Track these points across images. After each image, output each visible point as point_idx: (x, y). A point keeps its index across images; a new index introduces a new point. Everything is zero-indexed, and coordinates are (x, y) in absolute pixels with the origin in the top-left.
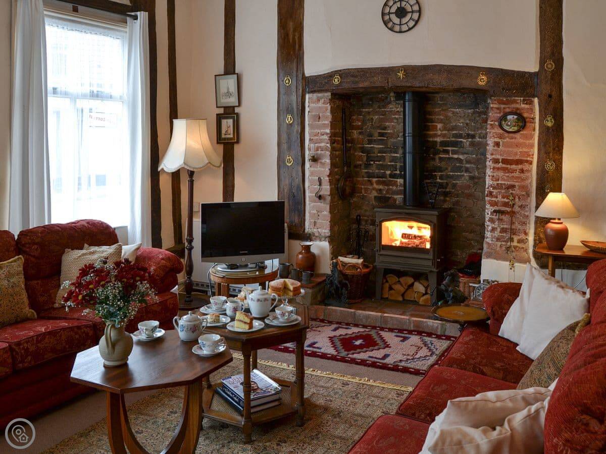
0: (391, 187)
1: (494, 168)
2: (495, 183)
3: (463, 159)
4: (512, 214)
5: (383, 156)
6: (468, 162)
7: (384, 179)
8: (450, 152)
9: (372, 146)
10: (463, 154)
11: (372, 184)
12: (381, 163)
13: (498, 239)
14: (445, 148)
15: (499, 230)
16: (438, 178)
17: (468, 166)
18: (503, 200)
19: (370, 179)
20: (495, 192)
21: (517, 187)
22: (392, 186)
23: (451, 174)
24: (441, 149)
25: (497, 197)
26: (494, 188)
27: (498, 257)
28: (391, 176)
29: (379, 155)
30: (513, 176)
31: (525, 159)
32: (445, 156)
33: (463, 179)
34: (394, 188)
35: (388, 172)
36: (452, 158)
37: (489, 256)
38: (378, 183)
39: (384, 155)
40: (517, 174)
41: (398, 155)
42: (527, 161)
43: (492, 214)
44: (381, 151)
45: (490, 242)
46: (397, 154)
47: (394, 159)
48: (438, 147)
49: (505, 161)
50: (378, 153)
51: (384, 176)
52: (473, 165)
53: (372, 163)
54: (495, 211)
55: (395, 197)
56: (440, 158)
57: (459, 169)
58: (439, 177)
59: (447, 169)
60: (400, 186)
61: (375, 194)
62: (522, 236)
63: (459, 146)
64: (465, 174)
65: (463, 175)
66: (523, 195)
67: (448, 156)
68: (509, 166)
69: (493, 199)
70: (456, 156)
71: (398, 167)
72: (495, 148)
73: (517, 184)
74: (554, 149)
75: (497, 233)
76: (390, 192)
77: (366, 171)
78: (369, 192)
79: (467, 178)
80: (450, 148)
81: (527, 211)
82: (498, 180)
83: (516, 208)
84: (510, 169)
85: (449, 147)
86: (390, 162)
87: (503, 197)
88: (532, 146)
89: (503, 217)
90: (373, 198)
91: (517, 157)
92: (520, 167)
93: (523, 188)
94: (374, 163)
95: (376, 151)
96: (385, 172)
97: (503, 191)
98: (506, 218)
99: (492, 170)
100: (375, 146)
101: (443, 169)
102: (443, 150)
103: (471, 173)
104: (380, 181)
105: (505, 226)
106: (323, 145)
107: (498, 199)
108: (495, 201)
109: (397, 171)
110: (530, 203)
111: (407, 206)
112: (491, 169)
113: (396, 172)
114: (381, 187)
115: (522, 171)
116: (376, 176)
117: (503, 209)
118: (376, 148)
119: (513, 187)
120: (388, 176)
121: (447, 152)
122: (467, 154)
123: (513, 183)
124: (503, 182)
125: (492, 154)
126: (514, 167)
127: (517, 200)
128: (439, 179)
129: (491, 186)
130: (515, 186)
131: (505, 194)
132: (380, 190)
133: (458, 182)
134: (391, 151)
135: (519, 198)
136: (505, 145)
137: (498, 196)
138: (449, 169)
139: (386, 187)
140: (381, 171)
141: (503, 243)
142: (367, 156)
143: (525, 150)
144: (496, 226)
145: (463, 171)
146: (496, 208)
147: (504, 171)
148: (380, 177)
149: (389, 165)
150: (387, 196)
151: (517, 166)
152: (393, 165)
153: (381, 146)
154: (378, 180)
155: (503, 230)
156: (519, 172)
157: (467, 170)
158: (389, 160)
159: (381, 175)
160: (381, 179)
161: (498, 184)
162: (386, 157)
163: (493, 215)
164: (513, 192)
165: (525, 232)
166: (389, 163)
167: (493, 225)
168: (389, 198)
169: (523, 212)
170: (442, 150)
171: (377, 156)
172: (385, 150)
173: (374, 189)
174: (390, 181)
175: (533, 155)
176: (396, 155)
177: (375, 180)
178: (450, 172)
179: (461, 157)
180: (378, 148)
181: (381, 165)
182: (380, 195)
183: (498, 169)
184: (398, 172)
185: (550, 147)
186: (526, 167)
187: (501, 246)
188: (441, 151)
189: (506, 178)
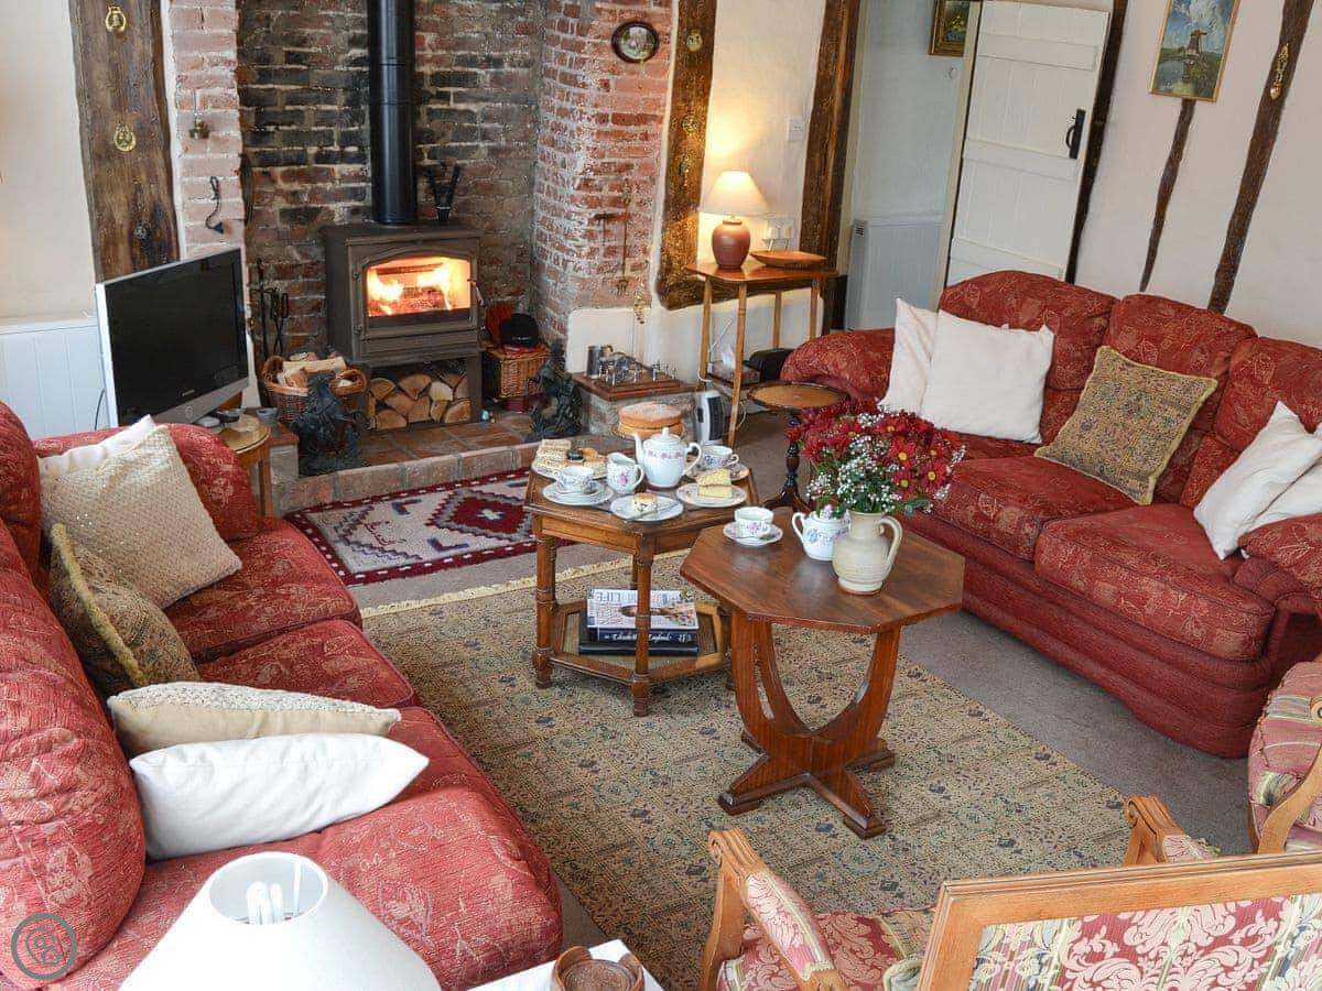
0: (320, 184)
1: (599, 133)
2: (599, 162)
3: (475, 111)
4: (626, 218)
5: (299, 110)
6: (487, 118)
7: (302, 167)
8: (452, 98)
9: (271, 86)
10: (477, 100)
11: (273, 181)
12: (294, 127)
13: (600, 270)
14: (440, 89)
15: (602, 251)
16: (426, 155)
17: (487, 125)
18: (611, 194)
19: (268, 169)
20: (598, 179)
21: (636, 167)
22: (323, 181)
23: (454, 144)
24: (433, 90)
25: (601, 190)
26: (597, 172)
27: (601, 302)
28: (320, 158)
29: (288, 108)
30: (630, 148)
31: (652, 113)
32: (439, 106)
33: (476, 155)
34: (329, 186)
35: (313, 150)
36: (454, 110)
37: (583, 302)
38: (287, 177)
39: (301, 107)
40: (635, 143)
41: (335, 108)
42: (654, 117)
43: (591, 222)
44: (293, 99)
45: (586, 276)
46: (331, 104)
47: (325, 119)
48: (427, 87)
49: (618, 119)
50: (288, 104)
51: (301, 159)
52: (497, 125)
53: (271, 128)
54: (598, 217)
55: (332, 206)
56: (430, 112)
57: (469, 134)
58: (429, 154)
59: (444, 135)
60: (340, 180)
61: (281, 204)
62: (640, 258)
63: (471, 84)
64: (481, 145)
65: (477, 147)
66: (645, 182)
67: (445, 106)
68: (624, 128)
69: (595, 194)
70: (462, 106)
71: (335, 137)
72: (601, 93)
73: (634, 161)
74: (697, 94)
75: (598, 259)
76: (319, 196)
77: (257, 150)
78: (267, 200)
79: (485, 152)
80: (452, 90)
81: (649, 212)
82: (603, 156)
83: (633, 208)
84: (627, 133)
85: (450, 86)
86: (316, 126)
87: (612, 189)
88: (665, 88)
89: (610, 226)
90: (278, 213)
91: (640, 111)
92: (643, 128)
93: (645, 167)
94: (277, 129)
95: (280, 100)
96: (305, 150)
97: (612, 177)
98: (615, 227)
99: (594, 137)
100: (276, 86)
101: (436, 136)
102: (438, 92)
103: (493, 141)
104: (293, 171)
105: (613, 243)
106: (217, 91)
107: (603, 193)
108: (598, 198)
109: (332, 145)
110: (655, 196)
111: (388, 224)
112: (593, 134)
113: (331, 148)
114: (296, 186)
115: (646, 137)
116: (283, 162)
117: (610, 210)
118: (283, 92)
119: (628, 167)
120: (311, 159)
121: (444, 97)
122: (486, 100)
123: (627, 160)
124: (612, 160)
125: (596, 106)
126: (632, 128)
127: (635, 191)
128: (429, 158)
129: (591, 169)
130: (632, 165)
131: (615, 183)
132: (295, 193)
133: (466, 162)
134: (318, 97)
135: (638, 188)
136: (621, 86)
137: (604, 188)
138: (450, 133)
139: (309, 186)
140: (295, 148)
141: (608, 275)
142: (257, 112)
143: (651, 95)
144: (596, 246)
145: (477, 138)
146: (600, 211)
147: (616, 136)
148: (292, 164)
149: (316, 133)
150: (313, 205)
151: (637, 128)
152: (322, 132)
153: (293, 87)
154: (288, 171)
155: (610, 251)
156: (641, 139)
157: (485, 136)
158: (313, 121)
159: (295, 159)
160: (295, 168)
161: (603, 163)
162: (306, 114)
163: (593, 225)
164: (630, 177)
165: (645, 249)
166: (314, 129)
167: (592, 244)
168: (317, 211)
169: (643, 214)
170: (434, 93)
171: (285, 112)
172: (305, 95)
173: (279, 192)
174: (316, 169)
175: (665, 105)
176: (329, 107)
177: (279, 170)
178: (452, 141)
179: (473, 107)
180: (286, 92)
181: (296, 133)
182: (294, 206)
183: (607, 134)
184: (336, 148)
185: (692, 90)
186: (650, 128)
187: (604, 282)
188: (432, 96)
189: (616, 150)
